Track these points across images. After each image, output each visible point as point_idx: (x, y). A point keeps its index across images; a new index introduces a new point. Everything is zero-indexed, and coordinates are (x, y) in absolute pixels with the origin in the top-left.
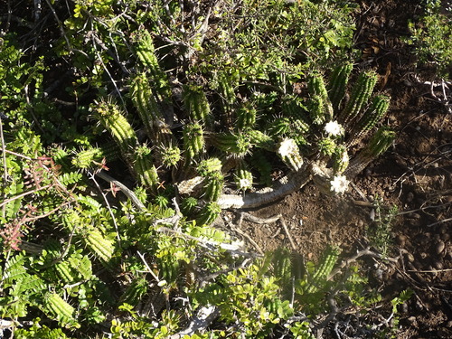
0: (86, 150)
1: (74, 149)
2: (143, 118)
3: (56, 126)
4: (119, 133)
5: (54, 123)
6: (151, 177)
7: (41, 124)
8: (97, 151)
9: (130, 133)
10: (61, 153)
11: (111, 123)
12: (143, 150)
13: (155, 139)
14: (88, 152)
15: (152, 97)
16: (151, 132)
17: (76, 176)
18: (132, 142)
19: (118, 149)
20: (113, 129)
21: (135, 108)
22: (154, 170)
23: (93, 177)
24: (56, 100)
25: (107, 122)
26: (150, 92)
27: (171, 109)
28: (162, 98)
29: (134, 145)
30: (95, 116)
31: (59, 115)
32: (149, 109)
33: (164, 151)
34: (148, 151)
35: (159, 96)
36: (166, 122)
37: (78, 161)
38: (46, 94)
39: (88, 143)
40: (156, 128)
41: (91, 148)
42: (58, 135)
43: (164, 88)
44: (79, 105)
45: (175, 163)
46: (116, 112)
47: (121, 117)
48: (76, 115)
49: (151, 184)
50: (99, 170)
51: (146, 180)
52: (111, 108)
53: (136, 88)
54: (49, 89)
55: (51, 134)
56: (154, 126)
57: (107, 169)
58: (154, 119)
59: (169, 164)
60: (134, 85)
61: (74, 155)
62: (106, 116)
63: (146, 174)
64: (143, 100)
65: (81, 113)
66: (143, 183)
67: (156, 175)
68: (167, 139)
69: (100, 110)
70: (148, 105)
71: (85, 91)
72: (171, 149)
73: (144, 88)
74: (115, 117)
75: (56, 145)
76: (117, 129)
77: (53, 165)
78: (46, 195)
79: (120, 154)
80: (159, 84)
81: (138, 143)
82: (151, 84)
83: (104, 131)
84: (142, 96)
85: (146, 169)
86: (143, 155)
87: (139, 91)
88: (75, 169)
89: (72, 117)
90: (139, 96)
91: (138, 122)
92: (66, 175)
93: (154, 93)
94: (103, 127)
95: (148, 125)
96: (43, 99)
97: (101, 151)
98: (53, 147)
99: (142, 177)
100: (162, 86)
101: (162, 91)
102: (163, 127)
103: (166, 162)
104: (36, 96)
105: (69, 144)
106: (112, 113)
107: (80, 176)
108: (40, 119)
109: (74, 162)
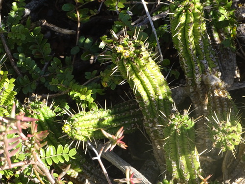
0: (87, 110)
1: (67, 107)
2: (186, 67)
3: (40, 66)
4: (145, 89)
5: (37, 61)
6: (190, 166)
7: (17, 60)
8: (104, 115)
9: (163, 91)
10: (46, 111)
11: (135, 71)
12: (182, 120)
13: (201, 104)
14: (90, 115)
15: (206, 35)
16: (196, 93)
17: (67, 153)
18: (164, 105)
19: (140, 115)
20: (137, 82)
21: (176, 51)
22: (196, 155)
23: (98, 158)
24: (45, 23)
25: (129, 69)
26: (204, 27)
27: (233, 57)
28: (221, 38)
29: (169, 112)
30: (109, 57)
31: (48, 49)
32: (197, 54)
33: (217, 126)
34: (191, 123)
35: (216, 36)
36: (223, 79)
37: (73, 128)
38: (27, 11)
39: (92, 100)
40: (206, 87)
41: (95, 108)
42: (43, 80)
43: (226, 23)
44: (81, 35)
45: (232, 148)
46: (145, 54)
47: (152, 63)
48: (74, 51)
49: (188, 178)
50: (111, 147)
51: (180, 171)
52: (138, 47)
53: (183, 19)
54: (32, 3)
55: (31, 79)
56: (202, 83)
57: (123, 146)
58: (204, 72)
59: (223, 149)
60: (180, 14)
61: (66, 117)
62: (129, 60)
63: (183, 160)
64: (191, 40)
65: (83, 49)
66: (176, 174)
67: (197, 164)
68: (222, 106)
69: (120, 49)
70: (197, 48)
71: (94, 13)
72: (229, 123)
73: (195, 20)
74: (142, 61)
75: (38, 98)
76: (142, 82)
77: (34, 131)
78: (13, 178)
79: (141, 122)
80: (217, 15)
81: (175, 108)
82: (206, 13)
83: (122, 83)
84: (190, 33)
85: (184, 153)
86: (182, 129)
87: (186, 25)
88: (67, 140)
89: (67, 53)
90: (184, 32)
91: (176, 73)
92: (51, 149)
93: (209, 30)
94: (120, 75)
95: (193, 81)
96: (22, 19)
97: (110, 114)
98: (33, 100)
99: (174, 166)
100: (221, 19)
101: (220, 27)
102: (217, 87)
103: (219, 145)
104: (13, 14)
105: (59, 98)
106: (139, 55)
107: (73, 152)
108: (14, 51)
109: (67, 128)
